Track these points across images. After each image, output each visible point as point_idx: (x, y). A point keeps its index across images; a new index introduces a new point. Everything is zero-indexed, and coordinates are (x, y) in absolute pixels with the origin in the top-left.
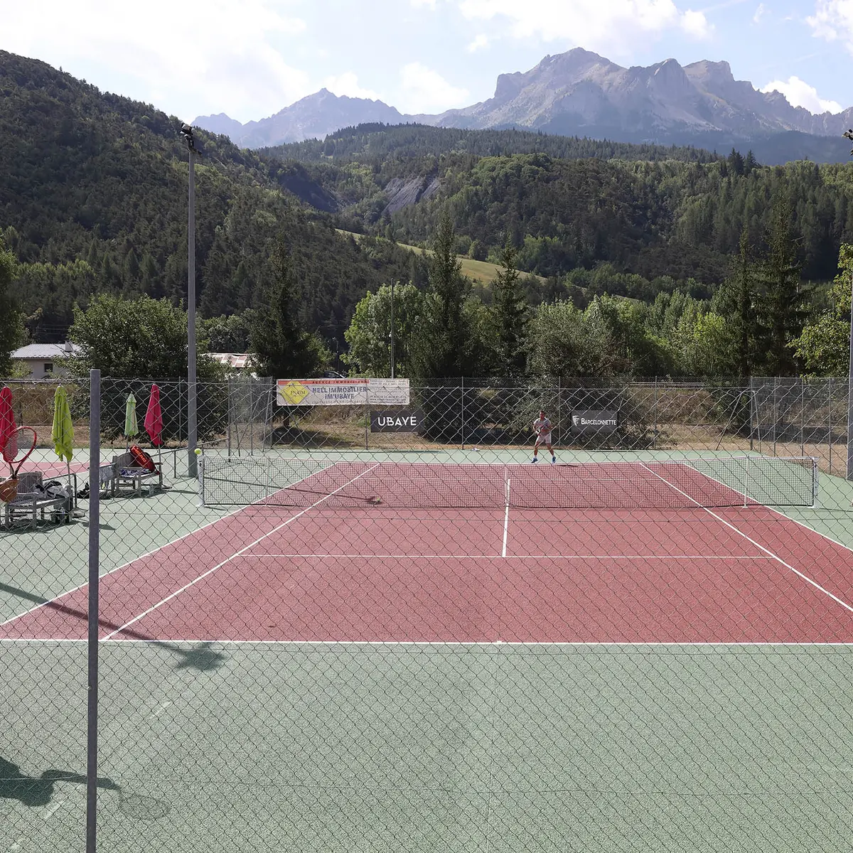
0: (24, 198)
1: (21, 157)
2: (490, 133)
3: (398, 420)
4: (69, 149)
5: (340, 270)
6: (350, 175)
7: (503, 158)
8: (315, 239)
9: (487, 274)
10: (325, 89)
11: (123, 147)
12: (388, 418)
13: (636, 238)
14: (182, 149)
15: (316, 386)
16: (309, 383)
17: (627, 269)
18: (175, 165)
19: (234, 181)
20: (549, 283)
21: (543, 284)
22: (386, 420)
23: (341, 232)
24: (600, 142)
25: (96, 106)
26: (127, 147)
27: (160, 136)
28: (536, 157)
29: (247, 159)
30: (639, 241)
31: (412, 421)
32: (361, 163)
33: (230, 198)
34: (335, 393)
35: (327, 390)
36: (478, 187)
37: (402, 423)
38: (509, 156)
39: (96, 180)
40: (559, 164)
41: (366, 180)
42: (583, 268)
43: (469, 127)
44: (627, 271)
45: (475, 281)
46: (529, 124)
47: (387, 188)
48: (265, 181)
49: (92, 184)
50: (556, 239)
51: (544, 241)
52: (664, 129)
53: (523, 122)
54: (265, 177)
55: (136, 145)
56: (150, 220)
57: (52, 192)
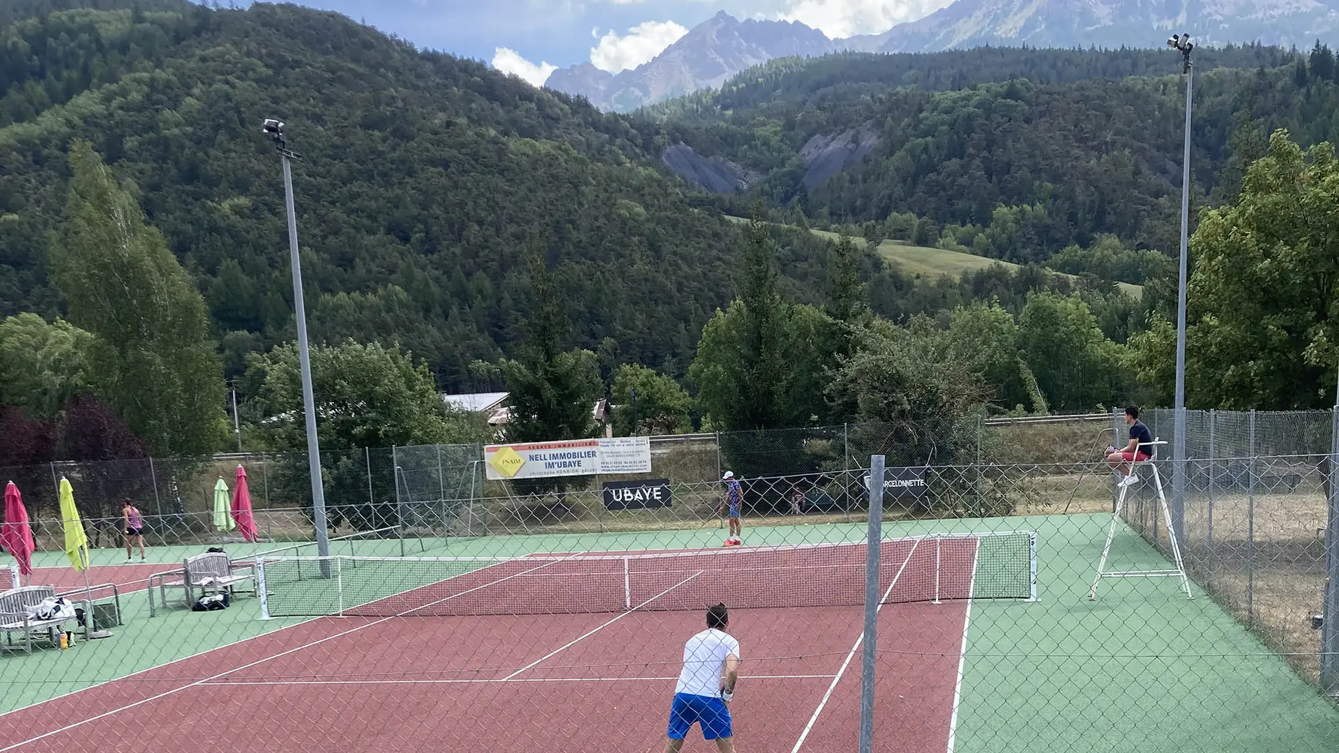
0: (324, 206)
1: (317, 150)
2: (955, 56)
3: (638, 492)
4: (377, 133)
5: (729, 276)
6: (753, 137)
7: (965, 92)
8: (698, 234)
9: (936, 267)
10: (723, 11)
11: (444, 125)
12: (625, 491)
13: (1157, 195)
14: (524, 119)
15: (534, 452)
16: (523, 448)
17: (1141, 243)
18: (514, 144)
19: (593, 159)
20: (1021, 272)
21: (1014, 276)
22: (623, 493)
23: (734, 220)
24: (1116, 50)
25: (411, 70)
26: (449, 124)
27: (496, 105)
28: (1012, 86)
29: (611, 126)
30: (1162, 200)
31: (655, 494)
32: (769, 117)
33: (587, 184)
34: (557, 461)
35: (547, 457)
36: (929, 138)
37: (644, 496)
38: (974, 88)
39: (411, 173)
40: (1047, 93)
41: (774, 141)
42: (1077, 246)
43: (925, 49)
44: (1142, 246)
45: (918, 277)
46: (1012, 34)
47: (804, 151)
48: (637, 155)
49: (407, 179)
50: (1039, 206)
51: (1021, 211)
52: (1219, 18)
53: (1005, 33)
54: (637, 150)
55: (463, 121)
56: (481, 223)
57: (359, 195)
